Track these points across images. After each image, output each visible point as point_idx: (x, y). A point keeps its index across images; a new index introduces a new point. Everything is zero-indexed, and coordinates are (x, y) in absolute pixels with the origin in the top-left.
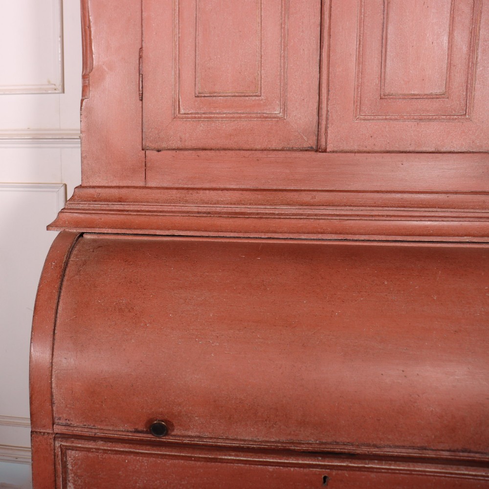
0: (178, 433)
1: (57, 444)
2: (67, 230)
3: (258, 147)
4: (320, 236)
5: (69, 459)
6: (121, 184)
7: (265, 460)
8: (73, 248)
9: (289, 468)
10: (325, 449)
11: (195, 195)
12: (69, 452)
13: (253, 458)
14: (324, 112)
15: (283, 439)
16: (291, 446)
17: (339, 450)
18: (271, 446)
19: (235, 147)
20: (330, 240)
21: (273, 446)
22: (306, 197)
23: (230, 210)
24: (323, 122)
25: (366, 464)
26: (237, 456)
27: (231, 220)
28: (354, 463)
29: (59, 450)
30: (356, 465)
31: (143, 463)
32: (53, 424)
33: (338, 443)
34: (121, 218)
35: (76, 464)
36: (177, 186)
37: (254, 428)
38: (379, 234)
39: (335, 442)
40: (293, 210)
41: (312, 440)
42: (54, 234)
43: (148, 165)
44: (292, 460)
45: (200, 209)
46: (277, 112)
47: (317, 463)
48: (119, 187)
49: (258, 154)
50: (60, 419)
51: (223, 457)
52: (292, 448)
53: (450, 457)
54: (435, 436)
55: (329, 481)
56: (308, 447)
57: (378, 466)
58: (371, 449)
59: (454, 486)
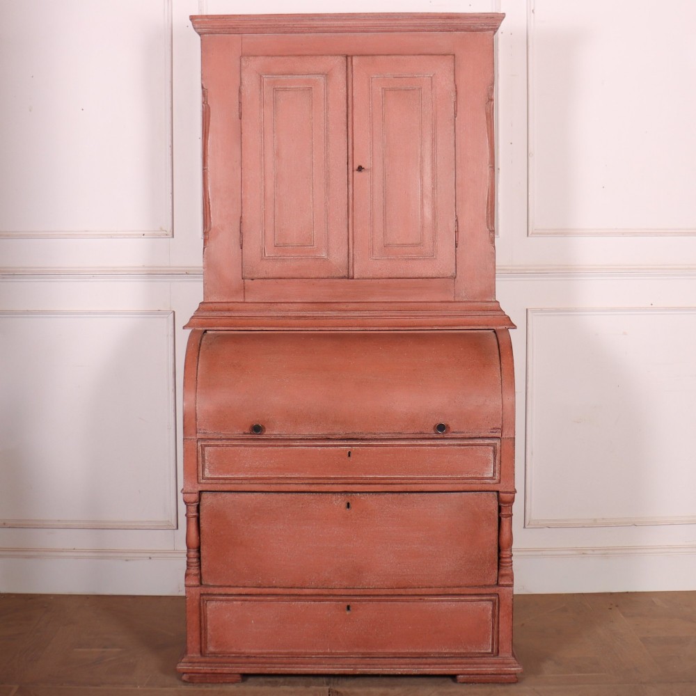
0: (268, 433)
1: (199, 444)
2: (196, 329)
3: (313, 276)
4: (350, 329)
5: (206, 452)
6: (229, 301)
7: (315, 444)
8: (202, 337)
9: (329, 448)
10: (348, 437)
11: (275, 307)
12: (206, 448)
13: (310, 443)
14: (351, 255)
15: (326, 433)
17: (356, 437)
18: (320, 436)
19: (298, 276)
20: (356, 330)
22: (343, 307)
23: (297, 315)
24: (351, 261)
25: (370, 443)
26: (301, 442)
27: (297, 321)
28: (364, 442)
29: (200, 447)
30: (365, 444)
31: (249, 451)
32: (196, 433)
33: (355, 433)
34: (230, 321)
35: (210, 456)
36: (264, 301)
37: (309, 427)
38: (385, 326)
40: (335, 314)
41: (341, 432)
42: (189, 331)
43: (246, 288)
44: (331, 443)
45: (279, 315)
46: (324, 255)
47: (344, 444)
48: (228, 302)
49: (314, 281)
50: (200, 430)
51: (294, 444)
52: (331, 437)
53: (414, 437)
54: (405, 426)
55: (351, 454)
56: (339, 436)
57: (376, 444)
58: (373, 436)
59: (415, 452)
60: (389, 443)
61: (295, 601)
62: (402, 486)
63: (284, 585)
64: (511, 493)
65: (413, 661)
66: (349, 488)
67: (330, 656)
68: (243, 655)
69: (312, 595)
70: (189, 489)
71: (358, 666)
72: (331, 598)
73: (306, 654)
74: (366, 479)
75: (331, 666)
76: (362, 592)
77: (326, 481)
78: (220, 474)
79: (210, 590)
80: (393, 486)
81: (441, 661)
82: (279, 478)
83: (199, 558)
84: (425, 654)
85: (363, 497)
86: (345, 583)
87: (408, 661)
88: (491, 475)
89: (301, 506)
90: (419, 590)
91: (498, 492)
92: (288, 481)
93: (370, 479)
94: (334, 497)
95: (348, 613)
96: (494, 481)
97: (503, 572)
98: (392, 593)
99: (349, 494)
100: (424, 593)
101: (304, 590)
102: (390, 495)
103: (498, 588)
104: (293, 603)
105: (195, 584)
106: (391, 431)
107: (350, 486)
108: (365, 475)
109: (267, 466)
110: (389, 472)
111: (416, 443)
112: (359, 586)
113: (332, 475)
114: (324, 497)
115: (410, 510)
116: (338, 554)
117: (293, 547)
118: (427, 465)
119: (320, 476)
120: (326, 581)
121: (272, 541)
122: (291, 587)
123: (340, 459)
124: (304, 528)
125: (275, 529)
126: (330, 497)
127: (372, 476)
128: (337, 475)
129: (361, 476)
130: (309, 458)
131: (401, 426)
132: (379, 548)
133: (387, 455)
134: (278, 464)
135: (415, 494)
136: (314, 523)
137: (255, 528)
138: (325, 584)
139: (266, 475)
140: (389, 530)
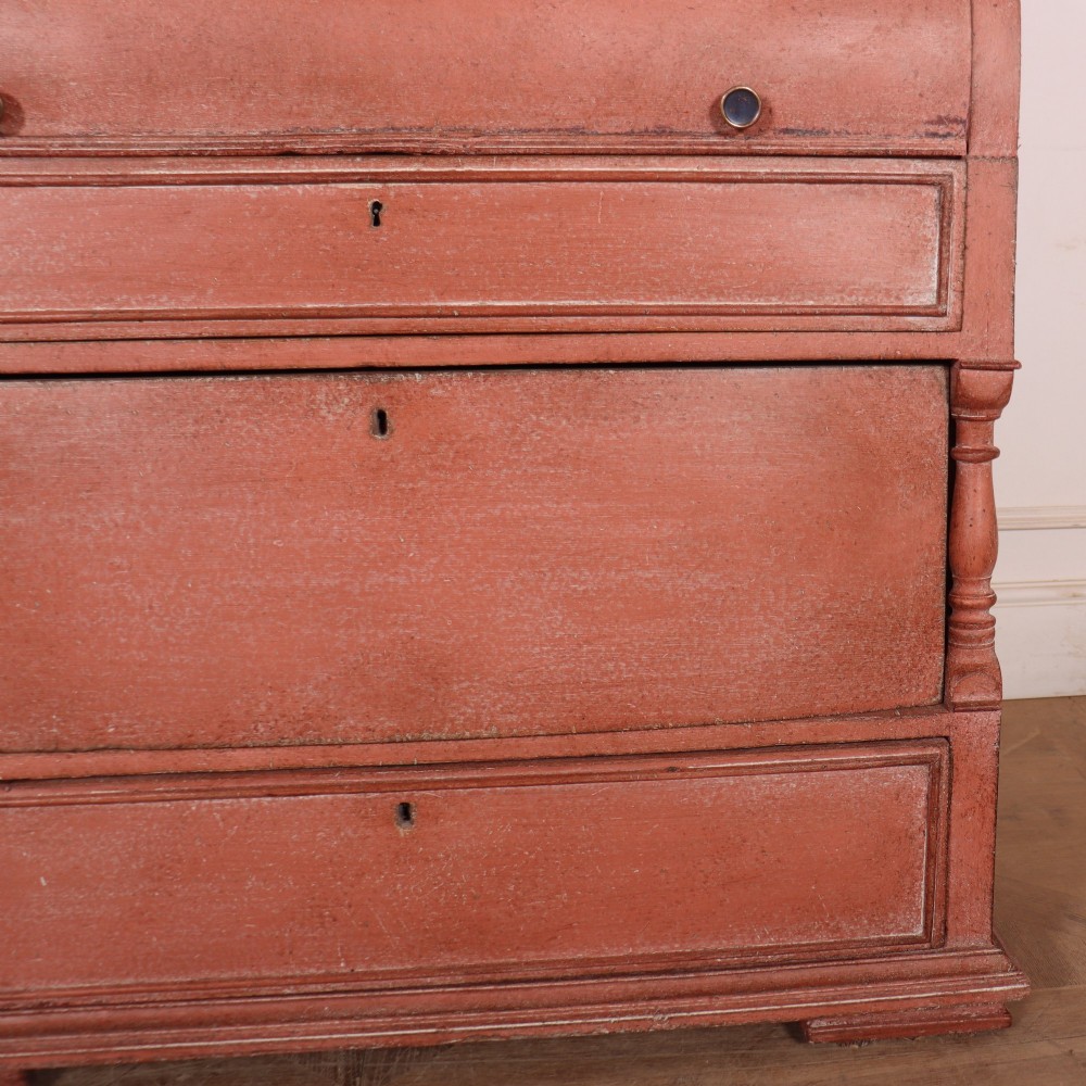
0: (33, 126)
7: (236, 172)
9: (291, 186)
10: (372, 145)
13: (211, 169)
15: (278, 128)
16: (296, 143)
17: (401, 144)
18: (251, 144)
21: (257, 144)
25: (458, 166)
26: (173, 166)
28: (433, 165)
30: (437, 170)
33: (399, 129)
37: (207, 103)
39: (393, 129)
41: (343, 127)
44: (298, 168)
47: (353, 170)
51: (142, 173)
52: (298, 147)
53: (633, 147)
54: (597, 100)
55: (384, 214)
56: (333, 142)
57: (483, 170)
58: (470, 140)
59: (641, 203)
60: (535, 166)
61: (200, 794)
62: (591, 339)
63: (150, 741)
64: (1000, 368)
65: (653, 984)
66: (379, 351)
67: (351, 986)
68: (20, 1004)
69: (263, 772)
71: (453, 1018)
72: (336, 779)
73: (259, 982)
74: (447, 313)
75: (354, 1023)
76: (451, 751)
77: (285, 326)
80: (555, 339)
81: (748, 977)
82: (91, 318)
84: (693, 956)
85: (439, 388)
86: (387, 723)
87: (632, 985)
88: (929, 299)
89: (191, 429)
90: (663, 734)
91: (948, 363)
92: (134, 330)
93: (464, 313)
94: (323, 388)
95: (404, 830)
96: (942, 322)
97: (962, 658)
98: (567, 751)
99: (384, 378)
100: (681, 746)
101: (229, 753)
102: (544, 376)
103: (947, 718)
104: (194, 805)
106: (544, 122)
107: (385, 342)
108: (445, 300)
109: (39, 269)
110: (536, 287)
111: (641, 166)
112: (439, 730)
113: (311, 301)
114: (284, 389)
115: (624, 435)
116: (349, 612)
117: (171, 592)
118: (685, 255)
119: (260, 303)
120: (309, 717)
121: (85, 573)
122: (180, 748)
123: (340, 233)
124: (208, 517)
125: (96, 523)
126: (305, 391)
127: (470, 304)
128: (328, 301)
129: (425, 304)
130: (212, 231)
131: (581, 100)
132: (508, 584)
133: (530, 217)
134: (83, 257)
135: (641, 374)
136: (250, 497)
137: (14, 521)
138: (307, 727)
139: (37, 306)
140: (546, 514)
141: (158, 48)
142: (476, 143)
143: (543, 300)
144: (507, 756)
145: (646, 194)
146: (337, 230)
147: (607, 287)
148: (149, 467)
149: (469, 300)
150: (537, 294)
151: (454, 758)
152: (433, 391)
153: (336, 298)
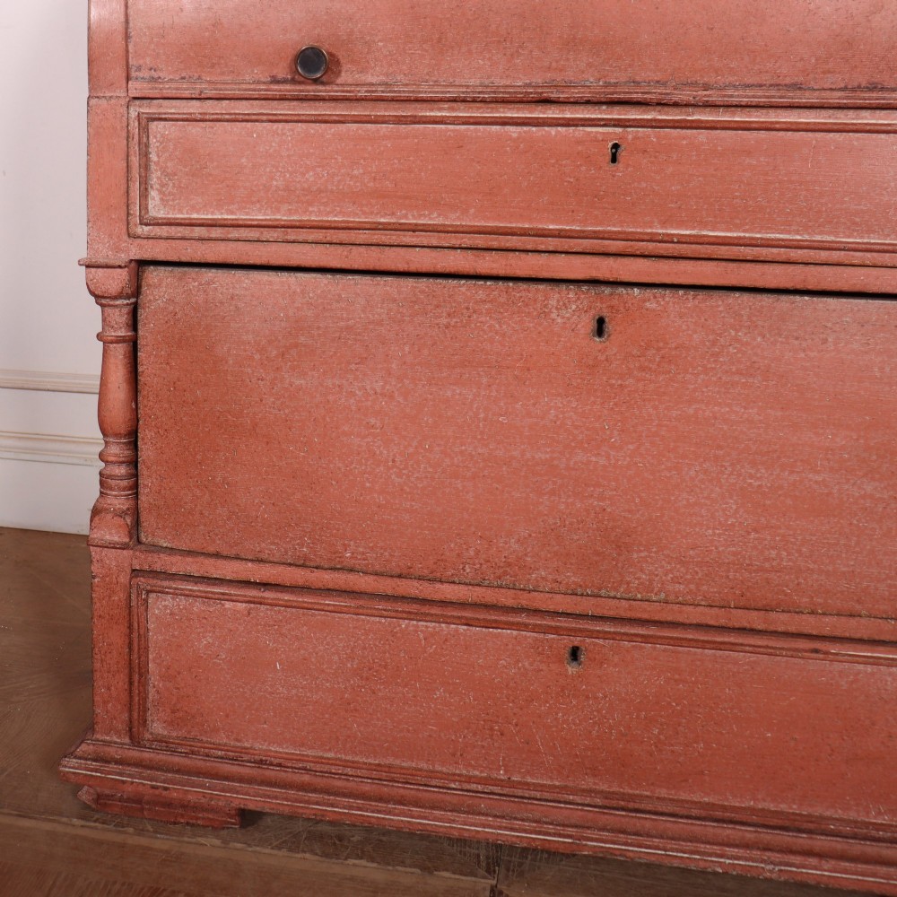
0: (348, 76)
1: (133, 114)
5: (152, 140)
7: (503, 115)
9: (546, 128)
10: (615, 96)
12: (154, 126)
13: (482, 113)
15: (538, 80)
16: (552, 92)
17: (640, 95)
18: (515, 93)
21: (520, 93)
25: (689, 115)
26: (452, 109)
28: (667, 114)
29: (136, 124)
30: (671, 118)
31: (284, 138)
32: (128, 79)
33: (639, 83)
35: (165, 150)
37: (483, 60)
39: (634, 82)
41: (592, 80)
44: (553, 113)
47: (599, 116)
50: (139, 69)
51: (428, 114)
52: (554, 96)
53: (845, 101)
54: (817, 60)
55: (622, 154)
56: (583, 93)
57: (710, 119)
58: (699, 93)
59: (850, 152)
60: (757, 116)
61: (410, 616)
62: (791, 268)
63: (377, 567)
65: (767, 836)
66: (605, 268)
67: (506, 791)
68: (246, 757)
69: (463, 605)
70: (105, 255)
71: (588, 833)
72: (522, 618)
73: (432, 774)
74: (668, 239)
75: (505, 822)
76: (622, 608)
77: (529, 242)
78: (194, 209)
79: (161, 562)
80: (759, 267)
81: (857, 847)
82: (376, 227)
83: (134, 463)
84: (810, 818)
85: (653, 302)
86: (572, 578)
87: (748, 833)
89: (444, 321)
90: (811, 619)
92: (408, 238)
93: (682, 240)
94: (555, 295)
95: (572, 669)
98: (722, 622)
99: (607, 290)
100: (827, 631)
101: (438, 585)
102: (746, 298)
104: (404, 624)
105: (116, 539)
106: (767, 79)
107: (611, 261)
108: (666, 228)
109: (341, 187)
110: (747, 221)
111: (853, 119)
112: (616, 589)
113: (552, 223)
114: (523, 294)
115: (812, 354)
116: (554, 483)
117: (411, 450)
118: (886, 199)
119: (511, 223)
120: (509, 565)
121: (346, 428)
122: (400, 576)
123: (583, 168)
124: (449, 393)
125: (360, 390)
126: (540, 297)
127: (688, 232)
128: (568, 224)
129: (649, 231)
130: (478, 162)
131: (802, 59)
132: (692, 473)
133: (748, 161)
134: (375, 179)
135: (832, 301)
136: (485, 380)
137: (298, 382)
138: (505, 573)
139: (336, 216)
140: (733, 417)
141: (448, 16)
142: (705, 96)
143: (753, 232)
144: (670, 618)
145: (855, 143)
146: (581, 165)
147: (810, 224)
148: (407, 349)
149: (687, 230)
150: (747, 227)
151: (624, 615)
152: (648, 304)
153: (573, 222)
